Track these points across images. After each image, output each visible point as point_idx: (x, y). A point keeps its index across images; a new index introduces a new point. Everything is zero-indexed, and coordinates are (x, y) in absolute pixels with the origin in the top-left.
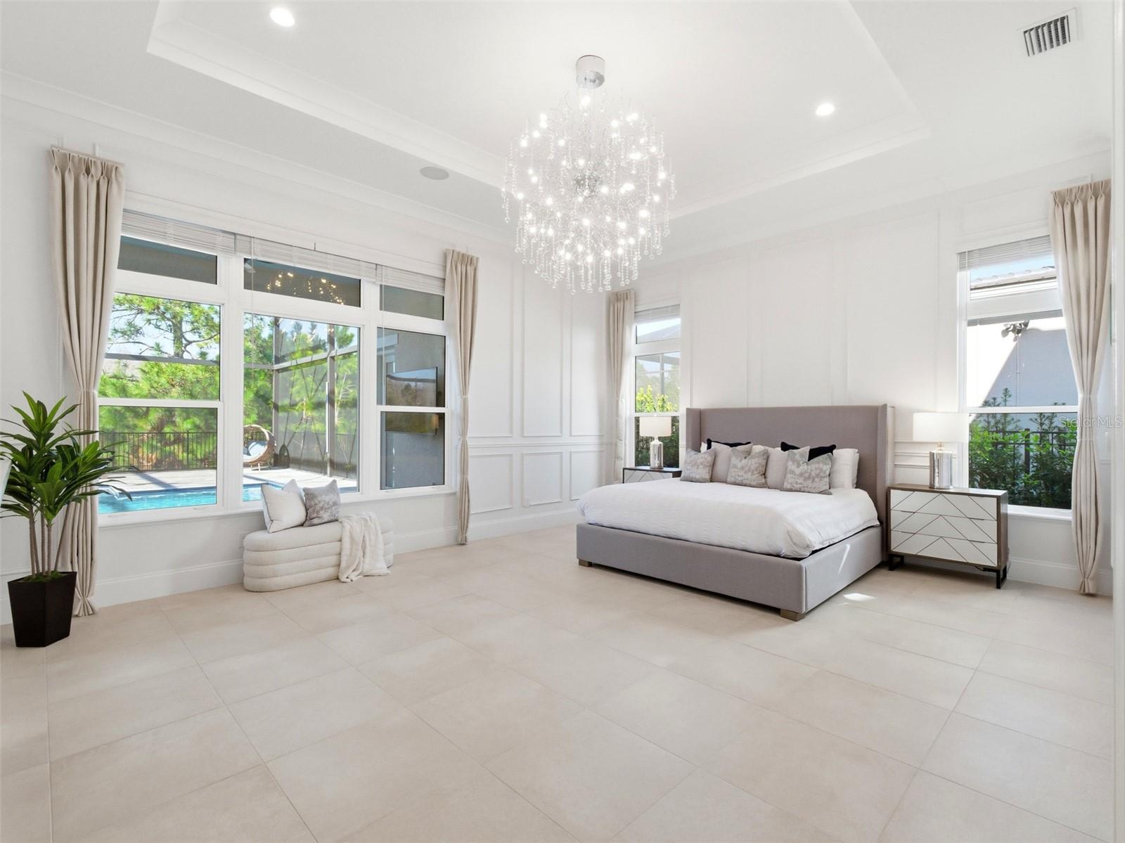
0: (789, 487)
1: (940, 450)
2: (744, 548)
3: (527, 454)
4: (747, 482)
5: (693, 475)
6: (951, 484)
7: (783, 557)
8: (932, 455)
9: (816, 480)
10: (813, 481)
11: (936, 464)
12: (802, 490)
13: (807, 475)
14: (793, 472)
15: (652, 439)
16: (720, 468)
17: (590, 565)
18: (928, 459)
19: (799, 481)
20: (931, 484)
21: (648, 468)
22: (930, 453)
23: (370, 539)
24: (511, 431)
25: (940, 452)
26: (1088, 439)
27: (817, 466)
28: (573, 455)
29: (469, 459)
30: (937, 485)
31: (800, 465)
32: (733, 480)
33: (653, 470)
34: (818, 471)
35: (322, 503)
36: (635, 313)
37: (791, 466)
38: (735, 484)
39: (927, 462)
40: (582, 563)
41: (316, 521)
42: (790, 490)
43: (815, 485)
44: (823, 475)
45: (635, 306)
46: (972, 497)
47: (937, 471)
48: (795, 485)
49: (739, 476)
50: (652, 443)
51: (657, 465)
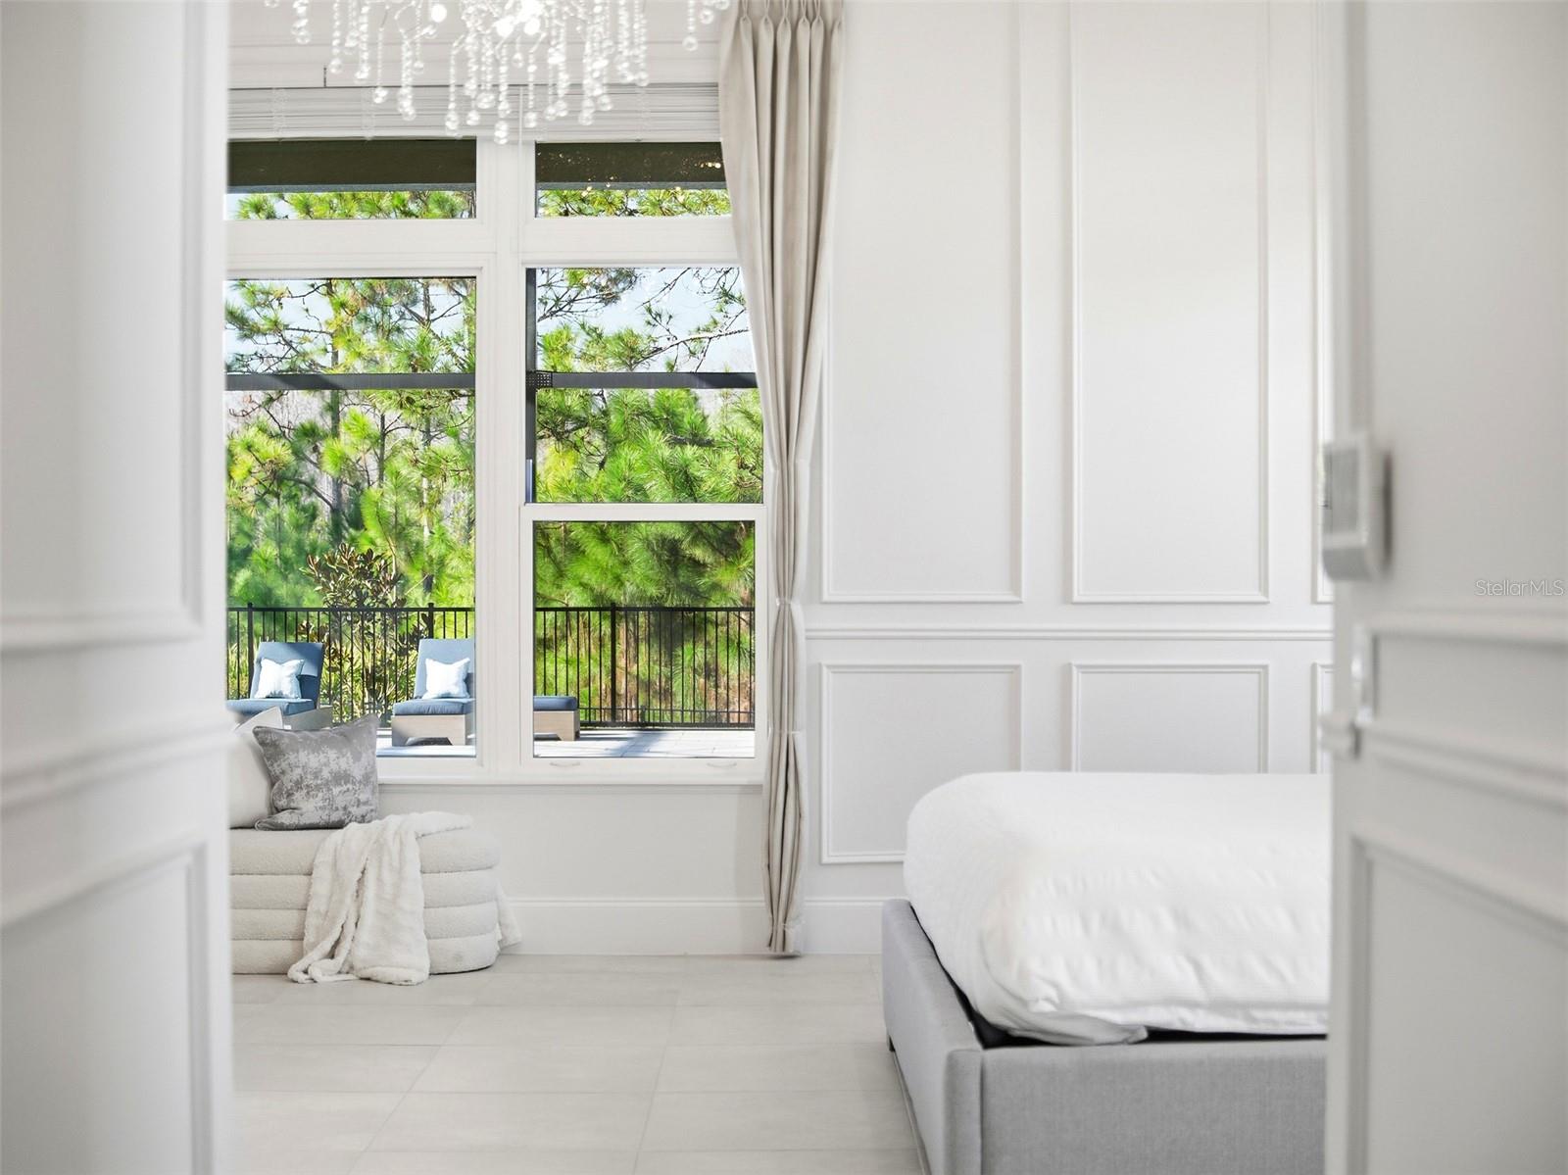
3: (1085, 669)
23: (379, 880)
24: (1015, 585)
35: (298, 771)
41: (284, 818)
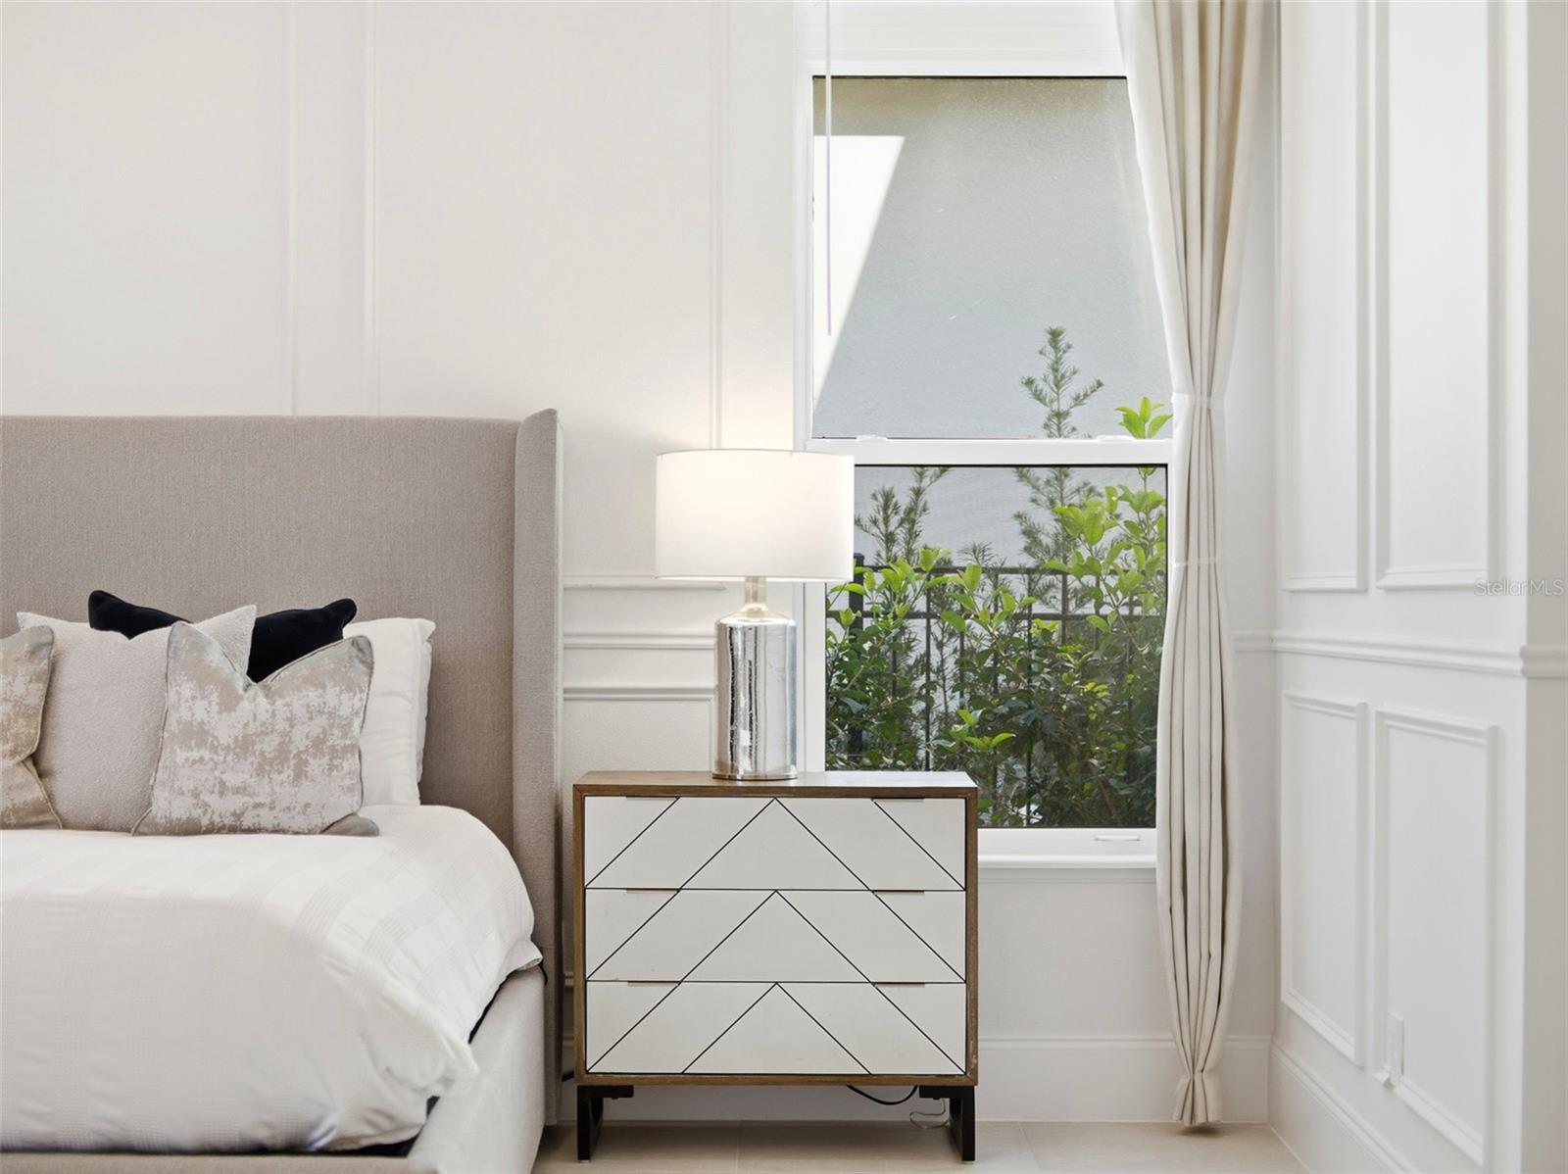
0: (180, 809)
1: (757, 613)
2: (115, 1134)
6: (794, 762)
7: (324, 1152)
8: (726, 634)
9: (316, 765)
10: (300, 773)
11: (741, 675)
12: (247, 822)
13: (269, 746)
14: (198, 734)
18: (710, 660)
19: (232, 779)
20: (720, 764)
22: (721, 627)
25: (754, 622)
26: (1204, 561)
27: (313, 695)
30: (744, 766)
31: (239, 699)
34: (316, 727)
37: (189, 704)
39: (705, 674)
42: (189, 829)
43: (307, 792)
44: (341, 743)
46: (890, 805)
47: (742, 704)
48: (213, 800)
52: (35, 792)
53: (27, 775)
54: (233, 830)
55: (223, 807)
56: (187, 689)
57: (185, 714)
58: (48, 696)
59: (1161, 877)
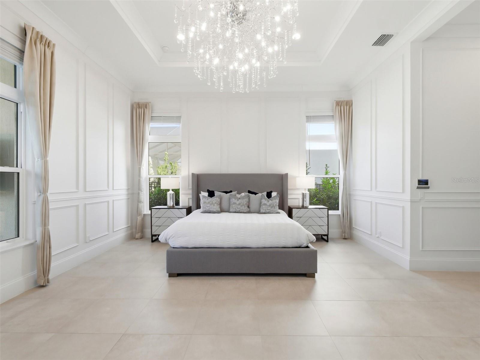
3: (88, 204)
4: (242, 211)
5: (212, 210)
6: (307, 205)
11: (305, 197)
15: (169, 190)
16: (225, 205)
17: (179, 275)
20: (302, 205)
21: (166, 207)
22: (302, 193)
24: (77, 187)
25: (305, 192)
28: (114, 202)
29: (51, 212)
30: (305, 205)
31: (269, 201)
32: (234, 210)
33: (170, 208)
36: (151, 117)
38: (235, 212)
40: (171, 275)
45: (152, 113)
46: (320, 209)
47: (305, 200)
49: (238, 208)
50: (168, 193)
51: (171, 205)
52: (249, 210)
53: (248, 208)
54: (268, 213)
55: (268, 211)
56: (264, 200)
57: (264, 202)
58: (249, 201)
59: (341, 215)
